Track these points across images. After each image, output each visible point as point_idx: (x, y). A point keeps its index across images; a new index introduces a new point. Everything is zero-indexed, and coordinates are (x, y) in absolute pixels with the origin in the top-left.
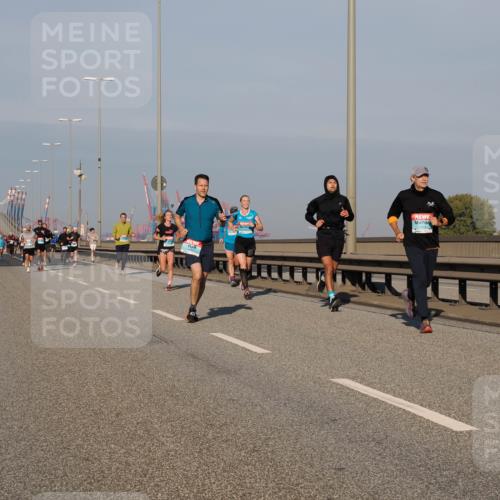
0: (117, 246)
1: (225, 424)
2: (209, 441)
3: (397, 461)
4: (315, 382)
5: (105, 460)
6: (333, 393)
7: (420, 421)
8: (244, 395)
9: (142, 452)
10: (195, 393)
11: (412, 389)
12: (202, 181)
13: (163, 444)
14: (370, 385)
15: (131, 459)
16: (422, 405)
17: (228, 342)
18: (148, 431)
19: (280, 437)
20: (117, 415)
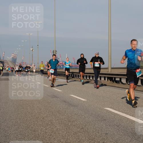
0: (41, 70)
1: (74, 121)
2: (69, 126)
3: (123, 132)
4: (99, 109)
5: (40, 131)
6: (105, 112)
7: (130, 120)
8: (79, 112)
9: (50, 129)
10: (65, 112)
11: (127, 111)
12: (54, 56)
13: (56, 127)
14: (115, 110)
15: (47, 131)
16: (130, 115)
17: (74, 97)
18: (52, 123)
19: (89, 125)
20: (43, 118)
